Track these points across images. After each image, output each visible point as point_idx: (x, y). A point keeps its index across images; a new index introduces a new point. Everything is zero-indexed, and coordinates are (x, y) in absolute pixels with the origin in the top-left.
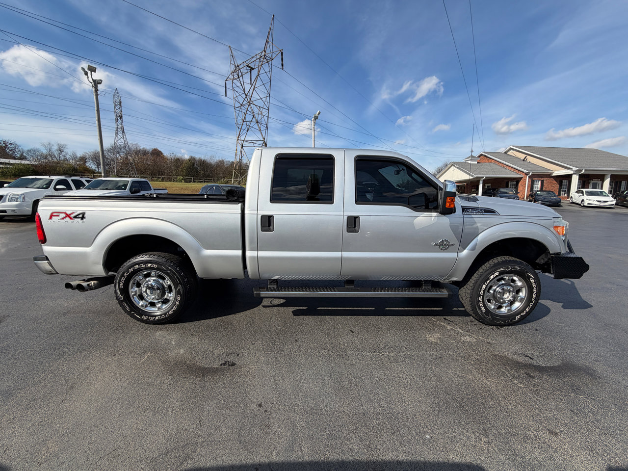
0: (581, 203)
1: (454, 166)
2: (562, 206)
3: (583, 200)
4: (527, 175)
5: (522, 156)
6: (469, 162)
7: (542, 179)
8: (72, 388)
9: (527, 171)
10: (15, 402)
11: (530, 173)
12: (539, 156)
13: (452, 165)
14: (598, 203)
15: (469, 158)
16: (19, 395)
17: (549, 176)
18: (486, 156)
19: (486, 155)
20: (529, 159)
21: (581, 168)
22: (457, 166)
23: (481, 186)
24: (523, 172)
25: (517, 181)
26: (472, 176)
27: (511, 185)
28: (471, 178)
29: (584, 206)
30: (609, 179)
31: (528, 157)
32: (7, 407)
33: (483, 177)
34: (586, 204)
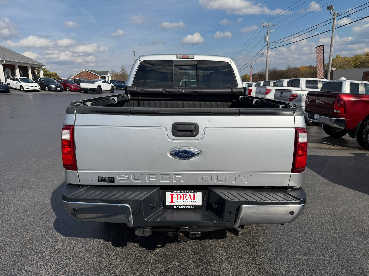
0: (21, 88)
2: (10, 92)
3: (21, 86)
8: (335, 215)
10: (360, 228)
14: (32, 88)
16: (357, 230)
21: (3, 59)
29: (24, 91)
30: (30, 70)
32: (364, 228)
34: (25, 89)
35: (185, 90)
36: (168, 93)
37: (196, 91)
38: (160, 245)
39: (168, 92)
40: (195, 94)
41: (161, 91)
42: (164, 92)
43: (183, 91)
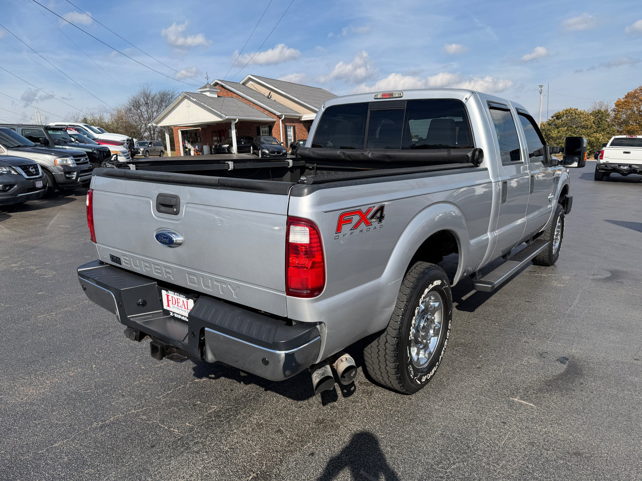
1: (189, 99)
4: (280, 118)
5: (266, 92)
6: (208, 94)
7: (294, 124)
9: (280, 114)
11: (282, 116)
12: (284, 93)
13: (185, 97)
15: (205, 87)
17: (298, 120)
18: (222, 86)
19: (224, 85)
20: (275, 96)
22: (195, 100)
23: (234, 133)
24: (275, 114)
25: (270, 125)
26: (221, 117)
27: (263, 132)
28: (219, 119)
31: (272, 93)
33: (235, 120)
35: (372, 154)
36: (348, 159)
37: (388, 155)
38: (213, 376)
39: (349, 156)
40: (388, 160)
41: (339, 155)
42: (343, 157)
43: (370, 155)
